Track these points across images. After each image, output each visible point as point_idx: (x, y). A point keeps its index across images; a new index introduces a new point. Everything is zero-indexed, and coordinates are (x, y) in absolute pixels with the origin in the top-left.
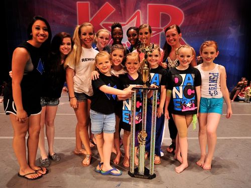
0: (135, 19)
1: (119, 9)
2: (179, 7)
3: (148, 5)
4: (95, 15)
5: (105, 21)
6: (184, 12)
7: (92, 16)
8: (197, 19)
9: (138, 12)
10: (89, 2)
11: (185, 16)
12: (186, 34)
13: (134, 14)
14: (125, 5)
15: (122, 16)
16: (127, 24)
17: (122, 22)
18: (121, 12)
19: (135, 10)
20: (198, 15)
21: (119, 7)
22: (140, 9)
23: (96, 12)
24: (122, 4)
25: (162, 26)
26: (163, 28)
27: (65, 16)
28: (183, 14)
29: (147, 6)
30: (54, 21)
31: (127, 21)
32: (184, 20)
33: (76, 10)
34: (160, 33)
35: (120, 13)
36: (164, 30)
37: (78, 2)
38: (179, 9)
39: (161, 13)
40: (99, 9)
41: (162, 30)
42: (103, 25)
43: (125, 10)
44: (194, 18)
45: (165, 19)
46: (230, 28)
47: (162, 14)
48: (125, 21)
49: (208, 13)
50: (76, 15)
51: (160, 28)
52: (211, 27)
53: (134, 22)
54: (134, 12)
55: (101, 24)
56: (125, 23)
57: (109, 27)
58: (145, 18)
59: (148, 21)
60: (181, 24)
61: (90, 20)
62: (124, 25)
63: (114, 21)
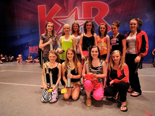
0: (74, 13)
1: (63, 8)
2: (105, 2)
3: (83, 3)
4: (49, 13)
5: (55, 16)
6: (109, 5)
7: (47, 14)
8: (119, 10)
9: (76, 8)
10: (45, 5)
11: (110, 8)
12: (111, 21)
13: (73, 10)
14: (67, 5)
15: (65, 11)
17: (66, 15)
18: (65, 9)
19: (74, 7)
20: (120, 7)
21: (63, 6)
22: (77, 6)
23: (49, 11)
24: (65, 4)
25: (93, 17)
26: (94, 18)
28: (108, 7)
29: (82, 4)
30: (25, 19)
31: (69, 15)
32: (109, 11)
33: (38, 11)
35: (64, 10)
36: (94, 19)
37: (39, 6)
38: (105, 3)
39: (92, 7)
40: (51, 9)
41: (93, 19)
42: (54, 19)
43: (67, 8)
44: (116, 9)
46: (146, 14)
48: (68, 15)
49: (127, 4)
50: (37, 14)
51: (92, 18)
52: (130, 15)
54: (73, 8)
55: (52, 18)
56: (68, 17)
57: (58, 20)
58: (81, 12)
59: (83, 14)
60: (107, 14)
61: (46, 16)
62: (67, 18)
63: (61, 16)
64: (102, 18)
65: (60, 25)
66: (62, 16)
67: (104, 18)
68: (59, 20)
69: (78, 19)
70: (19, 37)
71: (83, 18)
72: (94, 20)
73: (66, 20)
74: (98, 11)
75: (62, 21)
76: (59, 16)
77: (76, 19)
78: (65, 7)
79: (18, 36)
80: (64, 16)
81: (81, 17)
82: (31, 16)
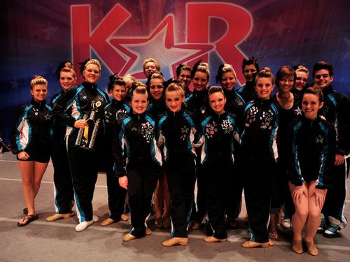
0: (165, 30)
1: (137, 14)
2: (242, 6)
3: (187, 4)
4: (99, 25)
5: (115, 35)
6: (253, 14)
7: (93, 29)
8: (279, 26)
11: (255, 22)
12: (258, 53)
13: (162, 22)
14: (147, 7)
15: (141, 23)
16: (150, 39)
17: (143, 35)
18: (140, 18)
19: (165, 13)
20: (280, 18)
21: (138, 10)
22: (173, 11)
23: (100, 20)
24: (142, 6)
25: (212, 40)
26: (214, 44)
27: (52, 29)
29: (184, 6)
31: (151, 34)
32: (254, 29)
33: (69, 19)
34: (209, 53)
35: (138, 20)
36: (215, 47)
37: (72, 6)
41: (211, 47)
43: (147, 16)
44: (271, 24)
45: (218, 27)
47: (212, 19)
48: (147, 34)
49: (300, 13)
50: (69, 27)
51: (209, 43)
52: (306, 40)
53: (163, 34)
54: (163, 18)
55: (108, 40)
56: (148, 38)
57: (121, 45)
58: (182, 28)
59: (186, 32)
60: (247, 35)
61: (91, 34)
62: (146, 40)
63: (129, 35)
64: (236, 46)
65: (128, 59)
66: (134, 35)
67: (240, 46)
68: (124, 46)
69: (175, 44)
70: (15, 85)
71: (186, 43)
72: (214, 49)
73: (143, 47)
74: (225, 26)
75: (131, 48)
76: (125, 35)
77: (169, 44)
78: (140, 14)
79: (13, 80)
80: (139, 35)
81: (182, 39)
82: (51, 31)
